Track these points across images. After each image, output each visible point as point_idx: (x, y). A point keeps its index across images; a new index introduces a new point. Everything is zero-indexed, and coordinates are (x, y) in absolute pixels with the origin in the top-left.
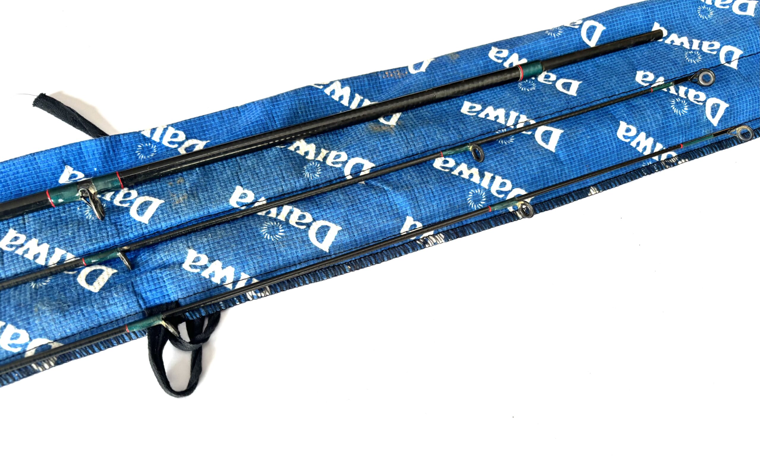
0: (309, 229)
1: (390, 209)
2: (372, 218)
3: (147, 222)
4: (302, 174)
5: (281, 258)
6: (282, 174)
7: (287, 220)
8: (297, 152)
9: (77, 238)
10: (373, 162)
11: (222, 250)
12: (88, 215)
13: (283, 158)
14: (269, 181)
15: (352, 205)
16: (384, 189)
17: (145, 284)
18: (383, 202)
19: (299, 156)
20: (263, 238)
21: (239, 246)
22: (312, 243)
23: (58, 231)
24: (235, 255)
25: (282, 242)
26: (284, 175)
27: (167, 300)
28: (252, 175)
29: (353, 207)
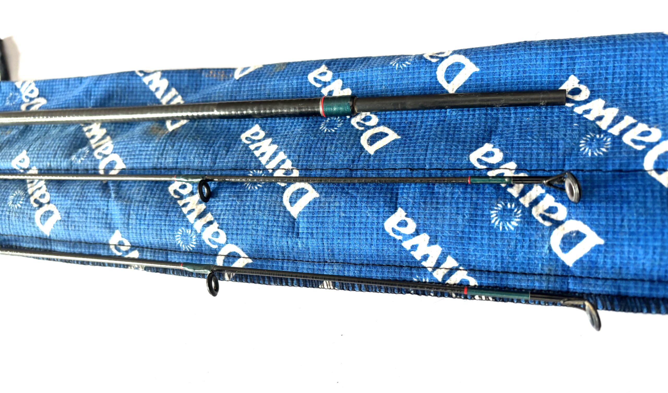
1: (105, 216)
4: (71, 155)
10: (126, 164)
14: (45, 154)
15: (79, 201)
16: (111, 195)
19: (85, 138)
26: (58, 152)
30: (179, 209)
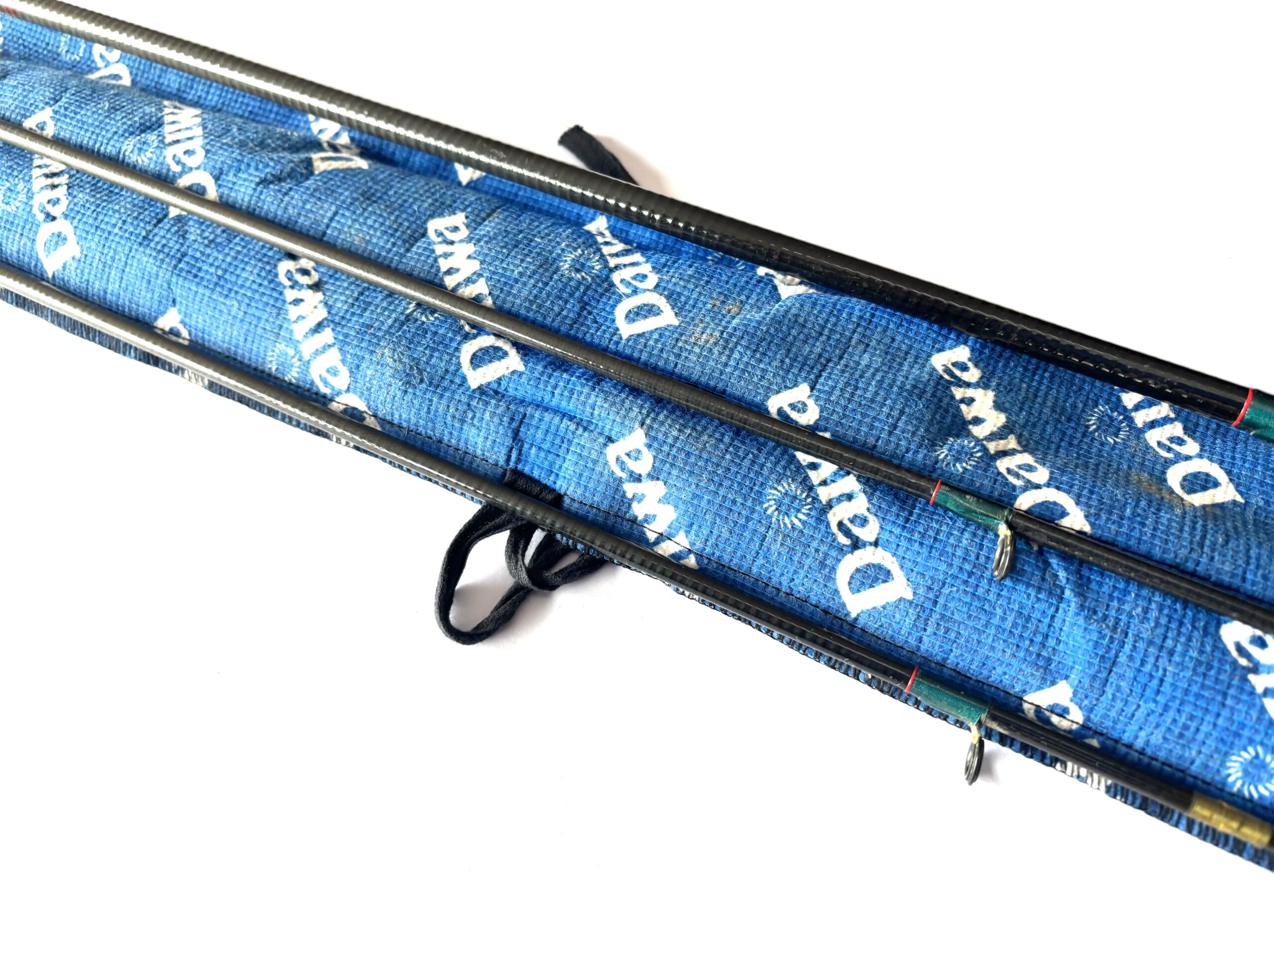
0: (852, 552)
1: (1039, 639)
2: (987, 625)
3: (625, 337)
4: (933, 445)
5: (760, 561)
6: (899, 419)
7: (830, 505)
8: (963, 407)
9: (519, 285)
10: (1092, 524)
11: (681, 470)
12: (566, 261)
13: (928, 395)
14: (864, 415)
15: (971, 574)
16: (1063, 593)
17: (540, 432)
18: (1036, 615)
19: (958, 413)
20: (761, 503)
21: (712, 488)
22: (834, 579)
23: (508, 255)
24: (695, 496)
25: (786, 536)
26: (900, 424)
27: (549, 481)
28: (847, 384)
29: (969, 577)
30: (1257, 701)
